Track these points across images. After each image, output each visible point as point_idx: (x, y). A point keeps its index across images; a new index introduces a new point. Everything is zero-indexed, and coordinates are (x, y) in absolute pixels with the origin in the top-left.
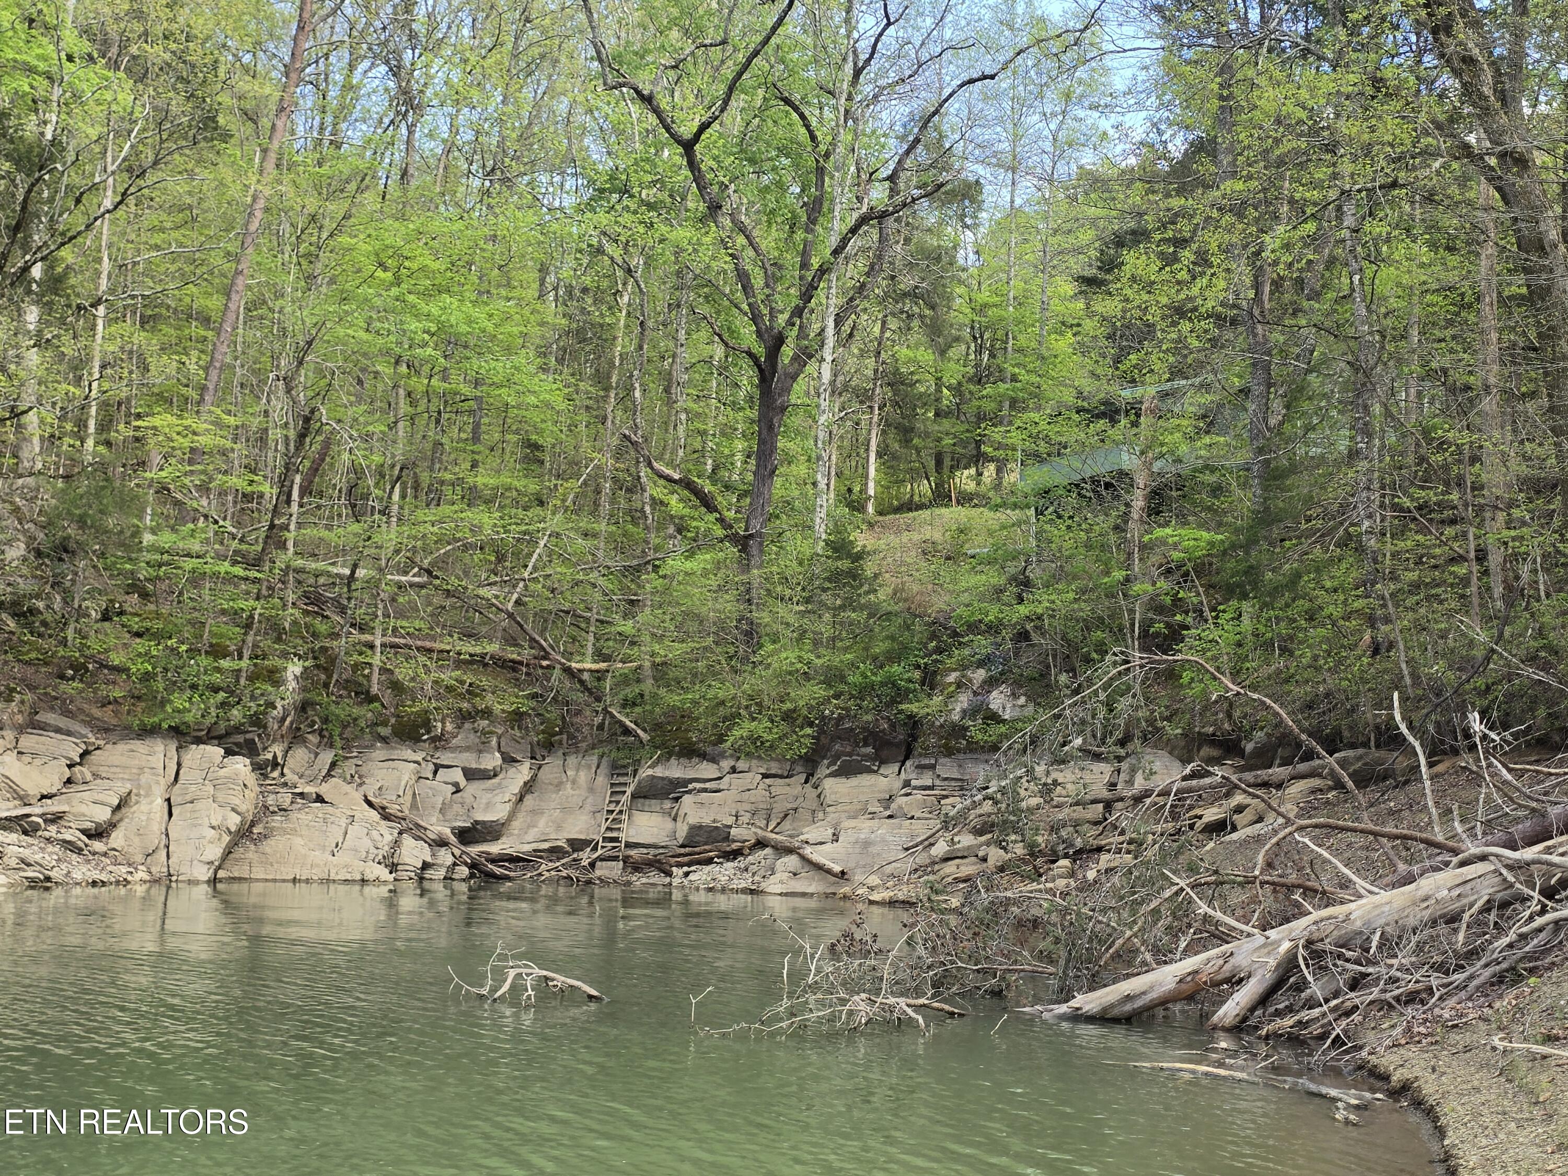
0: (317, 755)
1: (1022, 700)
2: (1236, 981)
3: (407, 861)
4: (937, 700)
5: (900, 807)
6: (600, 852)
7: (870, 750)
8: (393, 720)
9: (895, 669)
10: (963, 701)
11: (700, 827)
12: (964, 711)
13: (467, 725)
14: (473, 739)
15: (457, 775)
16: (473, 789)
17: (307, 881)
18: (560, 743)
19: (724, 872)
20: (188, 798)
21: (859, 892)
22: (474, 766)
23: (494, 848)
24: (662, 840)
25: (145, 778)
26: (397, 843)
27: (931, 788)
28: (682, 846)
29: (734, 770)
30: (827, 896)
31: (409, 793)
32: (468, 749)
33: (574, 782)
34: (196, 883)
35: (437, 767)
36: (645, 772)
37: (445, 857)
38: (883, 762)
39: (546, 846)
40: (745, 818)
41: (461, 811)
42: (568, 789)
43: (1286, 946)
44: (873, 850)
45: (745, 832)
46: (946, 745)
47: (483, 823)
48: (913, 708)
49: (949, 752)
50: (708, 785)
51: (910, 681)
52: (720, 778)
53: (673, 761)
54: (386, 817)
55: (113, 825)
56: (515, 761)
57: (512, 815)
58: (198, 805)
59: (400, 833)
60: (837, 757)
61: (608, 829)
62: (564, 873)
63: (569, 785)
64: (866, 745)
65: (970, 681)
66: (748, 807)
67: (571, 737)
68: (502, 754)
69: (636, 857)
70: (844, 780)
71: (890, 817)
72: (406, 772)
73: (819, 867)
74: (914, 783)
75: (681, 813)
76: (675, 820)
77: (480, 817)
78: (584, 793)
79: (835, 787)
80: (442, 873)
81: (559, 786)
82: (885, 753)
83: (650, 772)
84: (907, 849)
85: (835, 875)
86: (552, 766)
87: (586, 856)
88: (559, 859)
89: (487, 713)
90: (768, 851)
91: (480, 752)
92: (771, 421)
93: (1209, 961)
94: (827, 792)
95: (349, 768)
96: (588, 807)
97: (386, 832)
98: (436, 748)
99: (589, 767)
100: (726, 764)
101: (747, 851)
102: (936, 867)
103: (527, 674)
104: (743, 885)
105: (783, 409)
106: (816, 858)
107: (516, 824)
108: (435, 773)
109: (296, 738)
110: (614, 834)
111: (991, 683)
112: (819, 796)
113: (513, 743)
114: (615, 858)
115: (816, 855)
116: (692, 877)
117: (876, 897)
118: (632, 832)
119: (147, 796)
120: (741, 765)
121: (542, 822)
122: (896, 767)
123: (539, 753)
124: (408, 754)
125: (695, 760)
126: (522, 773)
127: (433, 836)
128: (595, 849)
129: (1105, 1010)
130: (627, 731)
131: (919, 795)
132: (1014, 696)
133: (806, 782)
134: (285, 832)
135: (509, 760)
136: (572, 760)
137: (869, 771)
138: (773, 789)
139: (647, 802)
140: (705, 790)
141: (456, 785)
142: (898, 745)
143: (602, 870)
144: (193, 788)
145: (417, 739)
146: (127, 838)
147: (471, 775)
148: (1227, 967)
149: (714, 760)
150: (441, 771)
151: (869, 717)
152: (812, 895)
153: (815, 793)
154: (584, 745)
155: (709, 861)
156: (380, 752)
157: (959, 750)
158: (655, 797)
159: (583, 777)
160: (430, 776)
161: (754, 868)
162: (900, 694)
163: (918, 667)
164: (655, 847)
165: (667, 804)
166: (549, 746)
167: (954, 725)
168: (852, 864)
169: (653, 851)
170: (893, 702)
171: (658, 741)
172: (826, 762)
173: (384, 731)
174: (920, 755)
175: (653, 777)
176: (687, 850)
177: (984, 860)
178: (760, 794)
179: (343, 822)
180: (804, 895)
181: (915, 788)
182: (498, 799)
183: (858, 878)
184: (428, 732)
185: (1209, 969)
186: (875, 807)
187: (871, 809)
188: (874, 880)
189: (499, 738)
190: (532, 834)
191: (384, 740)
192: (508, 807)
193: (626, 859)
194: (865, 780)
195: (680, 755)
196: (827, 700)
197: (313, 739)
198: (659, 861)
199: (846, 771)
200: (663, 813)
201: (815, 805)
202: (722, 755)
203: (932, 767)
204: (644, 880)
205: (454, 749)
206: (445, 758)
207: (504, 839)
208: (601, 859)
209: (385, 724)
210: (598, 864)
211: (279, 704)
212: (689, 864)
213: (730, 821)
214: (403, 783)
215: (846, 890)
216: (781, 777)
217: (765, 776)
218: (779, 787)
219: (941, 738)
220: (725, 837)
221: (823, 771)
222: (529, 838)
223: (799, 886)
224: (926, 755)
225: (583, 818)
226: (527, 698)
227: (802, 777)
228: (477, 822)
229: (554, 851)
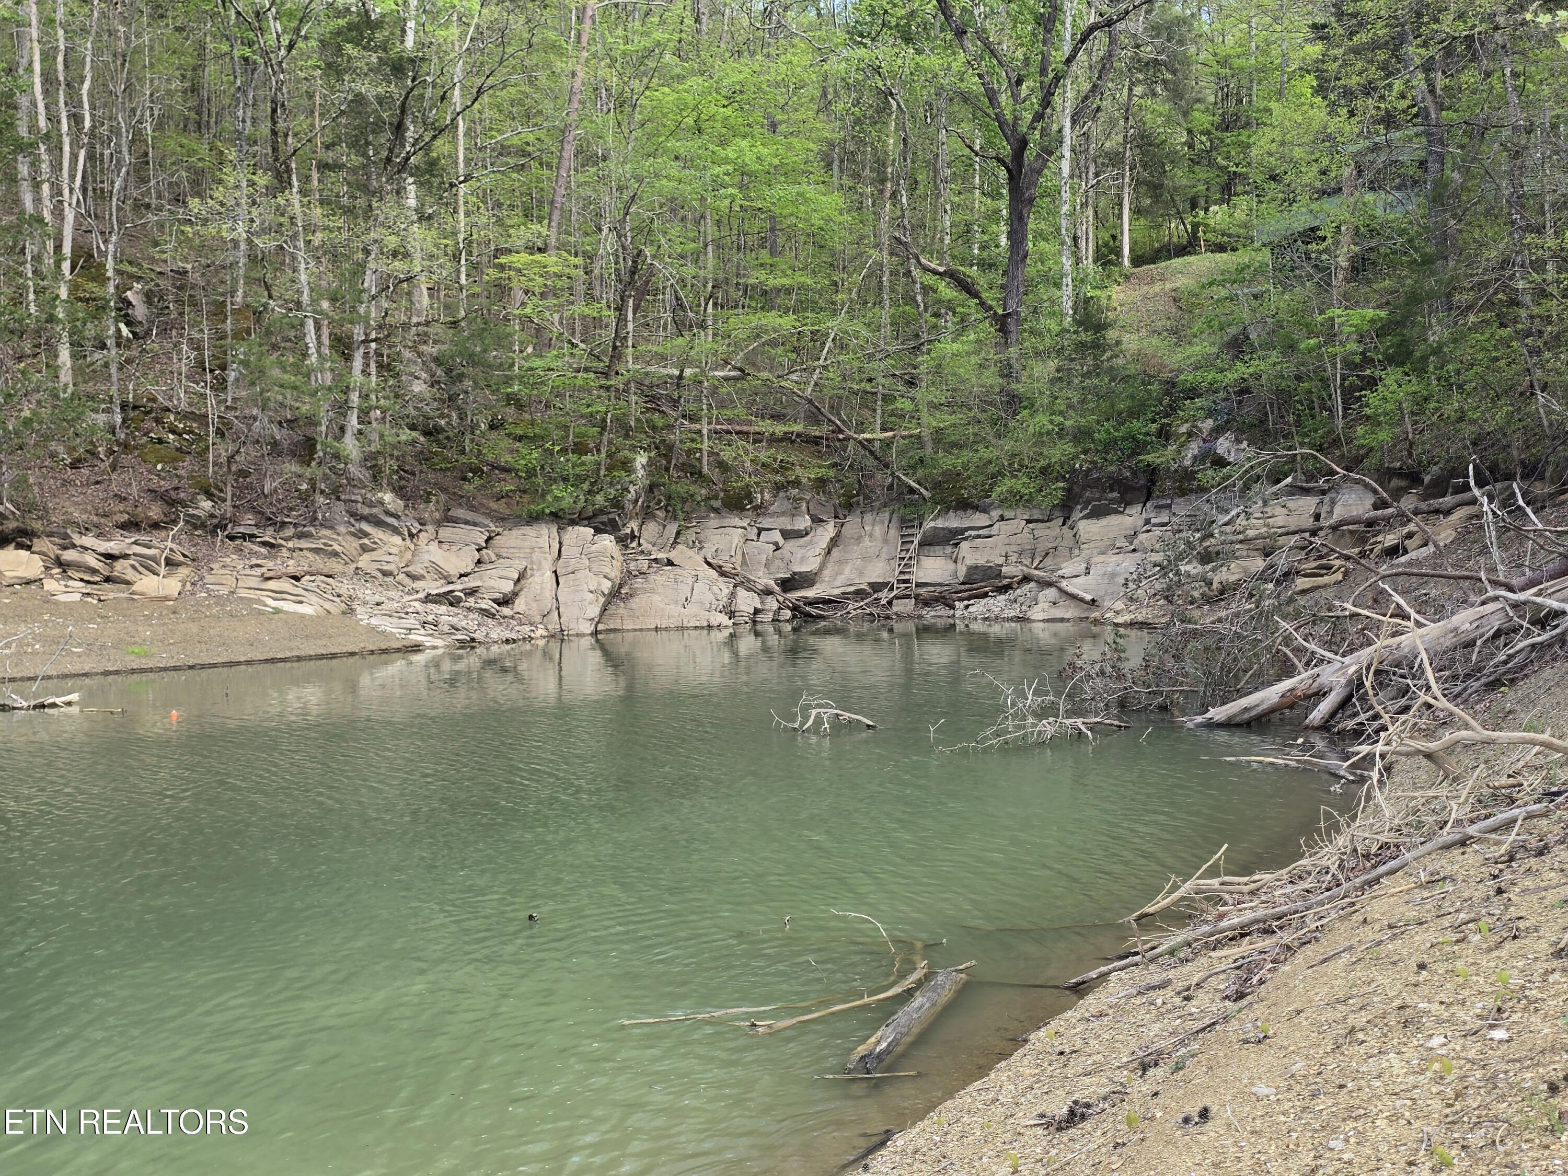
0: (664, 526)
1: (1245, 444)
2: (1321, 694)
3: (742, 608)
4: (1172, 448)
5: (1141, 543)
6: (895, 592)
7: (1115, 495)
8: (722, 494)
9: (1136, 424)
10: (1194, 448)
11: (977, 567)
12: (1195, 457)
13: (781, 494)
14: (787, 505)
15: (777, 536)
16: (789, 546)
17: (666, 629)
18: (858, 503)
19: (997, 604)
20: (570, 569)
21: (1107, 616)
22: (789, 528)
23: (810, 593)
24: (946, 579)
25: (536, 556)
26: (733, 595)
27: (1168, 524)
28: (963, 583)
29: (1002, 518)
30: (1081, 619)
31: (739, 553)
32: (783, 514)
33: (871, 536)
34: (583, 635)
35: (760, 531)
36: (929, 525)
37: (772, 604)
38: (1128, 504)
39: (852, 589)
40: (1013, 558)
41: (782, 565)
42: (867, 542)
43: (1352, 669)
44: (1119, 580)
45: (1015, 569)
46: (1180, 486)
47: (801, 573)
48: (1149, 458)
49: (1183, 493)
50: (981, 532)
51: (1147, 434)
52: (991, 526)
53: (951, 514)
54: (723, 574)
55: (515, 594)
56: (822, 521)
57: (823, 566)
58: (579, 575)
59: (735, 586)
60: (1088, 502)
61: (901, 573)
62: (868, 611)
63: (867, 539)
64: (1112, 490)
65: (1200, 430)
66: (1015, 548)
67: (867, 497)
68: (811, 516)
69: (925, 594)
70: (1095, 521)
71: (1134, 550)
72: (736, 536)
73: (1074, 597)
74: (1153, 521)
75: (960, 556)
76: (955, 562)
77: (797, 569)
78: (880, 544)
79: (1088, 528)
80: (770, 616)
81: (859, 539)
82: (1128, 497)
83: (932, 524)
84: (1147, 578)
85: (1087, 603)
86: (852, 523)
87: (884, 596)
88: (862, 599)
89: (797, 483)
90: (1032, 584)
91: (793, 515)
92: (1021, 213)
93: (1302, 681)
94: (1081, 532)
95: (690, 535)
96: (884, 556)
97: (723, 586)
98: (758, 515)
99: (883, 522)
100: (995, 514)
101: (1016, 586)
103: (828, 446)
104: (1013, 614)
105: (1031, 201)
106: (1071, 589)
107: (827, 573)
108: (759, 535)
109: (647, 514)
110: (906, 577)
111: (1218, 431)
112: (1075, 536)
113: (819, 507)
114: (908, 597)
115: (1071, 587)
116: (971, 609)
117: (1120, 620)
118: (921, 574)
119: (539, 569)
120: (1008, 514)
121: (847, 570)
122: (1138, 508)
123: (841, 513)
124: (737, 521)
125: (970, 512)
126: (828, 531)
127: (760, 587)
128: (891, 589)
129: (1230, 718)
130: (912, 491)
131: (1157, 532)
132: (1238, 441)
133: (1064, 524)
134: (645, 591)
135: (817, 521)
136: (868, 517)
137: (1116, 512)
138: (1036, 532)
139: (932, 548)
140: (979, 537)
141: (776, 544)
142: (1139, 489)
143: (898, 607)
144: (573, 562)
145: (743, 509)
146: (527, 604)
147: (787, 535)
148: (1316, 685)
149: (985, 510)
150: (763, 533)
151: (1112, 468)
152: (1068, 620)
153: (1070, 534)
154: (878, 503)
155: (985, 595)
156: (714, 521)
157: (1191, 491)
158: (938, 544)
159: (878, 530)
160: (755, 538)
161: (1021, 599)
162: (1139, 447)
163: (1154, 421)
164: (941, 585)
165: (949, 550)
166: (849, 506)
167: (1186, 470)
168: (1101, 593)
169: (939, 589)
170: (1135, 453)
171: (938, 497)
172: (1079, 507)
173: (716, 504)
174: (1158, 497)
175: (935, 528)
176: (967, 586)
177: (1211, 584)
178: (1025, 537)
179: (690, 581)
180: (1062, 620)
181: (1155, 525)
182: (811, 553)
183: (1107, 603)
184: (751, 503)
185: (1303, 686)
186: (1121, 543)
187: (1118, 545)
188: (1119, 605)
189: (808, 503)
190: (841, 580)
191: (716, 511)
192: (819, 560)
193: (917, 597)
194: (1113, 521)
195: (957, 508)
196: (1075, 457)
197: (661, 514)
198: (944, 597)
199: (1097, 513)
200: (947, 557)
201: (1072, 543)
202: (992, 506)
203: (1169, 506)
204: (932, 613)
205: (772, 515)
206: (766, 523)
207: (817, 585)
208: (897, 597)
209: (716, 497)
210: (895, 601)
211: (632, 489)
212: (969, 599)
213: (1001, 561)
214: (734, 545)
215: (1096, 614)
216: (1042, 521)
217: (1029, 521)
218: (1041, 530)
219: (1175, 481)
220: (999, 575)
221: (1077, 514)
222: (838, 583)
223: (1058, 613)
224: (1163, 497)
225: (880, 565)
226: (829, 467)
227: (1061, 520)
228: (795, 573)
229: (860, 594)
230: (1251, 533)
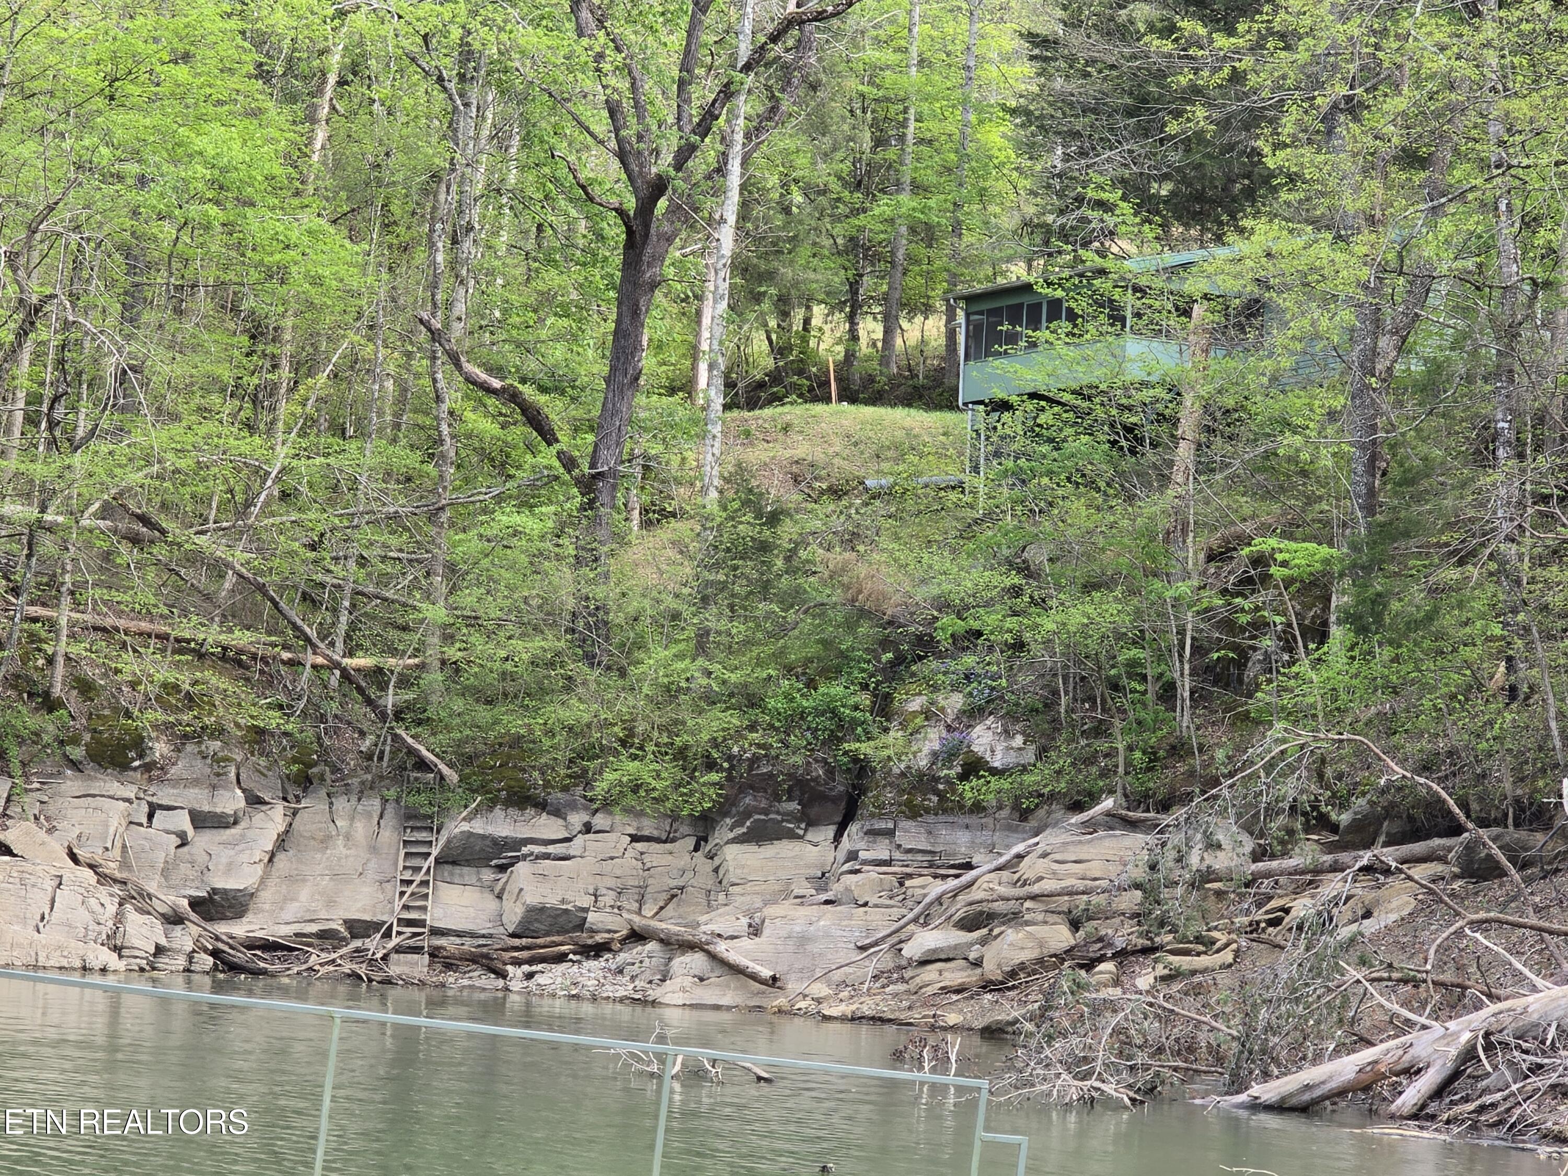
1: (1019, 740)
2: (1412, 1072)
3: (137, 943)
4: (895, 735)
5: (848, 890)
6: (395, 941)
7: (794, 806)
8: (87, 737)
9: (837, 690)
10: (932, 740)
11: (542, 910)
12: (935, 754)
13: (190, 748)
14: (201, 768)
15: (183, 822)
16: (203, 841)
17: (7, 967)
18: (322, 779)
19: (589, 974)
21: (802, 1004)
22: (206, 808)
23: (239, 929)
24: (481, 925)
26: (119, 918)
27: (888, 863)
28: (513, 935)
29: (588, 828)
30: (751, 1009)
31: (118, 844)
32: (196, 782)
33: (348, 837)
35: (152, 810)
36: (458, 827)
37: (182, 940)
38: (812, 823)
39: (313, 928)
40: (608, 899)
41: (192, 874)
42: (340, 848)
43: (1466, 1036)
44: (814, 948)
45: (610, 918)
46: (909, 802)
47: (225, 891)
48: (865, 748)
49: (914, 812)
50: (551, 849)
51: (856, 708)
52: (568, 840)
53: (498, 811)
54: (104, 878)
56: (260, 801)
57: (263, 880)
59: (121, 904)
60: (747, 814)
61: (406, 907)
62: (347, 967)
63: (340, 842)
64: (790, 799)
65: (942, 710)
66: (611, 883)
67: (335, 770)
68: (244, 791)
69: (452, 949)
70: (752, 848)
71: (827, 902)
72: (115, 814)
73: (736, 970)
74: (863, 855)
75: (512, 888)
76: (499, 897)
77: (219, 885)
78: (364, 854)
79: (741, 858)
80: (181, 962)
81: (326, 841)
82: (814, 811)
83: (465, 826)
84: (863, 948)
85: (763, 982)
86: (312, 812)
87: (374, 945)
88: (335, 949)
89: (219, 732)
90: (652, 946)
91: (214, 787)
92: (637, 305)
93: (1388, 1051)
94: (729, 865)
95: (30, 805)
96: (371, 875)
97: (106, 900)
98: (150, 780)
99: (369, 815)
100: (577, 819)
101: (616, 946)
102: (908, 974)
103: (262, 672)
104: (621, 992)
105: (654, 285)
106: (734, 957)
107: (268, 895)
108: (151, 816)
110: (413, 915)
111: (973, 714)
112: (716, 870)
113: (257, 776)
114: (417, 950)
115: (731, 953)
116: (539, 979)
117: (825, 1010)
118: (439, 913)
120: (600, 821)
121: (304, 893)
122: (830, 831)
123: (293, 790)
124: (114, 788)
125: (530, 811)
126: (273, 822)
127: (163, 909)
128: (388, 935)
129: (1283, 1099)
130: (422, 765)
131: (872, 873)
132: (1007, 734)
133: (696, 849)
135: (254, 801)
136: (341, 804)
137: (792, 836)
138: (646, 858)
139: (457, 870)
140: (547, 856)
141: (181, 835)
142: (834, 800)
143: (398, 967)
145: (123, 766)
147: (201, 820)
148: (1407, 1057)
149: (557, 813)
150: (158, 814)
151: (798, 759)
152: (729, 1008)
153: (708, 866)
154: (355, 781)
155: (561, 958)
156: (72, 783)
157: (927, 811)
158: (468, 863)
160: (144, 820)
161: (635, 969)
162: (844, 728)
163: (865, 687)
164: (473, 935)
165: (488, 875)
166: (305, 782)
167: (921, 775)
168: (785, 968)
169: (468, 941)
170: (834, 740)
171: (476, 781)
172: (729, 821)
173: (77, 753)
174: (872, 815)
175: (470, 834)
176: (524, 941)
177: (977, 964)
178: (628, 865)
179: (47, 884)
180: (717, 1007)
181: (865, 862)
182: (244, 857)
183: (793, 986)
184: (141, 756)
185: (1390, 1059)
186: (803, 888)
187: (797, 892)
188: (820, 989)
189: (238, 768)
190: (292, 911)
191: (77, 765)
192: (259, 870)
193: (434, 954)
194: (784, 849)
195: (509, 803)
196: (739, 734)
198: (487, 956)
199: (760, 835)
200: (483, 886)
201: (710, 883)
202: (573, 806)
203: (890, 833)
204: (466, 982)
205: (177, 782)
206: (164, 796)
207: (249, 917)
208: (398, 950)
209: (75, 741)
210: (394, 957)
212: (531, 961)
213: (586, 901)
214: (112, 831)
215: (781, 1001)
216: (658, 840)
217: (635, 839)
218: (656, 854)
219: (902, 792)
220: (581, 925)
221: (723, 833)
222: (288, 916)
223: (709, 995)
224: (880, 816)
225: (366, 889)
226: (270, 706)
227: (691, 842)
228: (215, 891)
229: (327, 937)
230: (1048, 885)
